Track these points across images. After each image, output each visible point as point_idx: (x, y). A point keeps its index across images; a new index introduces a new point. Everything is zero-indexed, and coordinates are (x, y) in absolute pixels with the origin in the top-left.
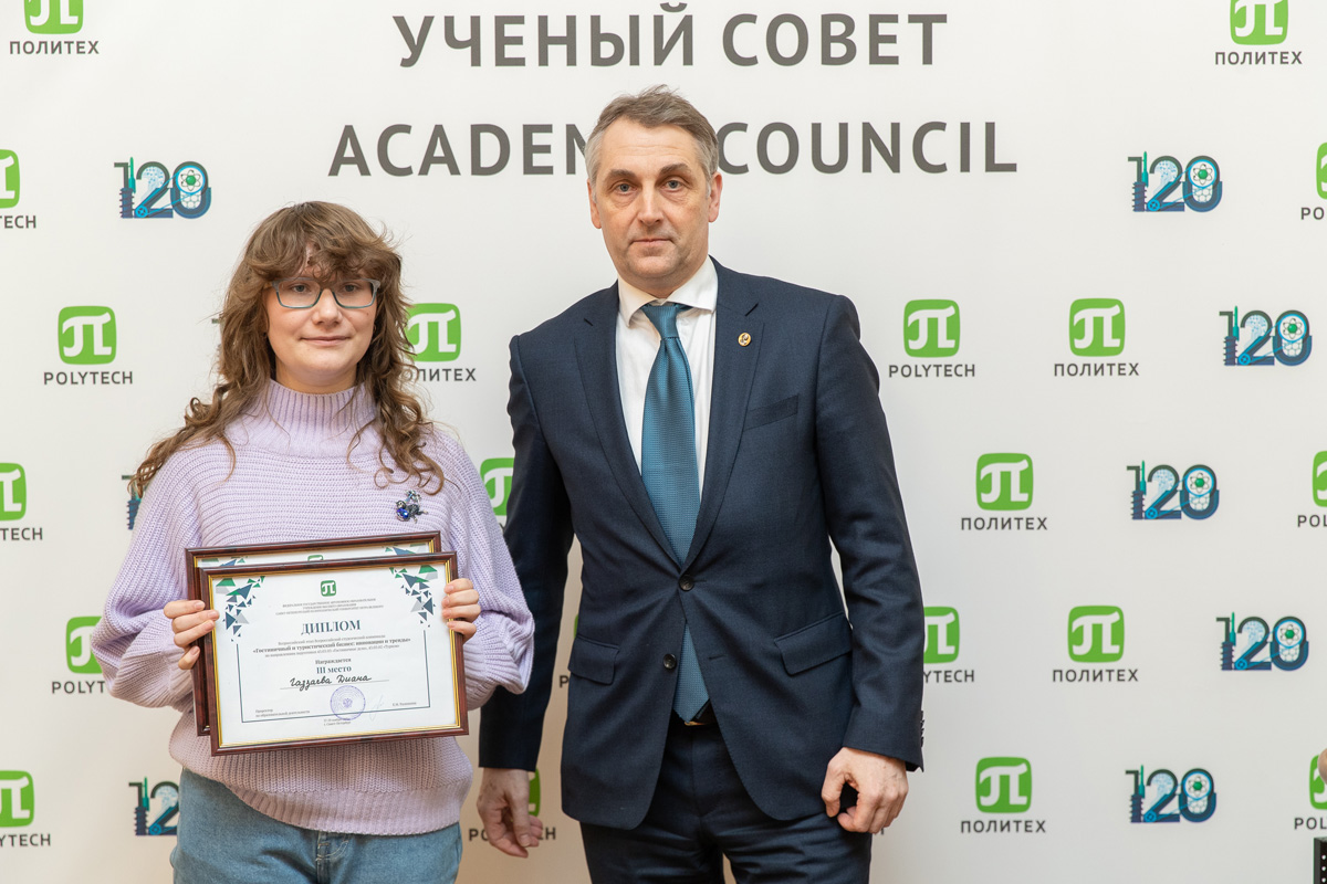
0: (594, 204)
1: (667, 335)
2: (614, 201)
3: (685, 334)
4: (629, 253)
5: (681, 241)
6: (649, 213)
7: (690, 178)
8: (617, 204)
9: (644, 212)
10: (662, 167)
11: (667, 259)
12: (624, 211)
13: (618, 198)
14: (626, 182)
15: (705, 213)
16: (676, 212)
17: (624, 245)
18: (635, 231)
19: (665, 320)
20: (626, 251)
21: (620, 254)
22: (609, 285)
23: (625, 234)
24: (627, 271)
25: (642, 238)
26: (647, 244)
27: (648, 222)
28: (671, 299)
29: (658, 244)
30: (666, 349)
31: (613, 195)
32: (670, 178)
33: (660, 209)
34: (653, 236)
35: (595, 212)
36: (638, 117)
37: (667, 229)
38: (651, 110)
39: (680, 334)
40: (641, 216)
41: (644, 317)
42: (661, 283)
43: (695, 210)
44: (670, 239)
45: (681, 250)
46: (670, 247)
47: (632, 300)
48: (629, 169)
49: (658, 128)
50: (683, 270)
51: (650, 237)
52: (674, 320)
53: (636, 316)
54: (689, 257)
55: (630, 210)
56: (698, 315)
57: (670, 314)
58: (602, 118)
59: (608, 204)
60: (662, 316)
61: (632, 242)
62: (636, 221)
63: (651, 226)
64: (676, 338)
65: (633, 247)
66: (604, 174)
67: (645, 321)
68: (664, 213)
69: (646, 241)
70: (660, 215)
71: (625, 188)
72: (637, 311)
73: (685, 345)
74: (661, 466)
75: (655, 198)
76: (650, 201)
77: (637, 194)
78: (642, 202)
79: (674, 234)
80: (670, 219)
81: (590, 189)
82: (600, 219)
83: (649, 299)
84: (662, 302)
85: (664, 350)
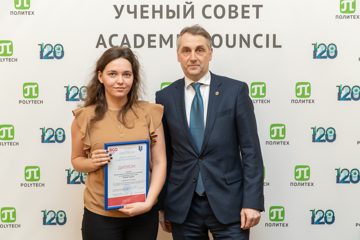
0: (178, 56)
1: (197, 92)
2: (184, 55)
3: (202, 91)
4: (188, 69)
5: (202, 66)
6: (193, 58)
7: (204, 49)
8: (185, 56)
9: (192, 58)
10: (197, 46)
11: (198, 70)
12: (186, 57)
13: (185, 54)
14: (187, 50)
15: (209, 58)
16: (200, 58)
17: (186, 67)
18: (189, 63)
19: (197, 88)
20: (187, 68)
21: (185, 69)
22: (182, 78)
23: (186, 64)
24: (187, 74)
25: (191, 65)
26: (193, 67)
27: (193, 61)
28: (199, 82)
29: (195, 67)
30: (197, 95)
31: (183, 53)
32: (199, 49)
33: (196, 57)
34: (194, 65)
35: (179, 58)
36: (191, 32)
37: (198, 63)
38: (195, 31)
39: (201, 91)
40: (191, 59)
41: (191, 86)
42: (196, 77)
43: (206, 58)
44: (199, 65)
45: (202, 68)
46: (199, 67)
47: (188, 82)
48: (188, 46)
49: (196, 35)
50: (202, 73)
51: (193, 65)
52: (199, 87)
53: (189, 86)
54: (204, 70)
55: (188, 57)
56: (206, 86)
57: (198, 86)
58: (181, 32)
59: (182, 56)
60: (196, 86)
61: (188, 66)
62: (189, 60)
63: (194, 62)
64: (200, 92)
65: (189, 67)
66: (181, 48)
67: (191, 88)
68: (197, 58)
69: (192, 66)
70: (196, 59)
71: (187, 51)
72: (189, 85)
73: (202, 94)
74: (195, 127)
75: (195, 54)
76: (193, 55)
77: (190, 53)
78: (191, 55)
79: (200, 64)
80: (199, 60)
81: (177, 52)
82: (180, 59)
83: (193, 82)
84: (196, 82)
85: (196, 95)
